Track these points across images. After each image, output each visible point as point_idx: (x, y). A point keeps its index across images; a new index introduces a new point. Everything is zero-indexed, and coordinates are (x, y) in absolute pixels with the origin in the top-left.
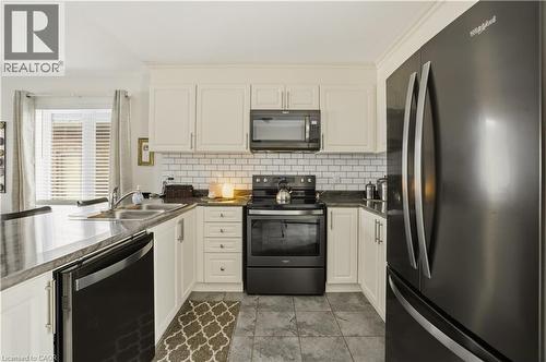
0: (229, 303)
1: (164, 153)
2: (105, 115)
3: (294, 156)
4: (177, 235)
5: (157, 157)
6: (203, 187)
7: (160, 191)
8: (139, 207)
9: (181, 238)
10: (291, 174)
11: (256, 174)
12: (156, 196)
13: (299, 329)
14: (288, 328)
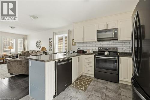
0: (90, 79)
1: (77, 42)
2: (67, 35)
3: (110, 42)
4: (78, 60)
5: (76, 43)
6: (86, 50)
7: (77, 51)
8: (71, 54)
9: (79, 61)
10: (109, 47)
11: (99, 47)
12: (76, 52)
13: (107, 89)
14: (104, 88)
